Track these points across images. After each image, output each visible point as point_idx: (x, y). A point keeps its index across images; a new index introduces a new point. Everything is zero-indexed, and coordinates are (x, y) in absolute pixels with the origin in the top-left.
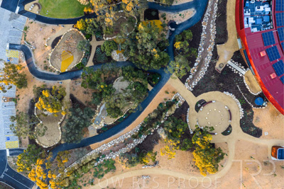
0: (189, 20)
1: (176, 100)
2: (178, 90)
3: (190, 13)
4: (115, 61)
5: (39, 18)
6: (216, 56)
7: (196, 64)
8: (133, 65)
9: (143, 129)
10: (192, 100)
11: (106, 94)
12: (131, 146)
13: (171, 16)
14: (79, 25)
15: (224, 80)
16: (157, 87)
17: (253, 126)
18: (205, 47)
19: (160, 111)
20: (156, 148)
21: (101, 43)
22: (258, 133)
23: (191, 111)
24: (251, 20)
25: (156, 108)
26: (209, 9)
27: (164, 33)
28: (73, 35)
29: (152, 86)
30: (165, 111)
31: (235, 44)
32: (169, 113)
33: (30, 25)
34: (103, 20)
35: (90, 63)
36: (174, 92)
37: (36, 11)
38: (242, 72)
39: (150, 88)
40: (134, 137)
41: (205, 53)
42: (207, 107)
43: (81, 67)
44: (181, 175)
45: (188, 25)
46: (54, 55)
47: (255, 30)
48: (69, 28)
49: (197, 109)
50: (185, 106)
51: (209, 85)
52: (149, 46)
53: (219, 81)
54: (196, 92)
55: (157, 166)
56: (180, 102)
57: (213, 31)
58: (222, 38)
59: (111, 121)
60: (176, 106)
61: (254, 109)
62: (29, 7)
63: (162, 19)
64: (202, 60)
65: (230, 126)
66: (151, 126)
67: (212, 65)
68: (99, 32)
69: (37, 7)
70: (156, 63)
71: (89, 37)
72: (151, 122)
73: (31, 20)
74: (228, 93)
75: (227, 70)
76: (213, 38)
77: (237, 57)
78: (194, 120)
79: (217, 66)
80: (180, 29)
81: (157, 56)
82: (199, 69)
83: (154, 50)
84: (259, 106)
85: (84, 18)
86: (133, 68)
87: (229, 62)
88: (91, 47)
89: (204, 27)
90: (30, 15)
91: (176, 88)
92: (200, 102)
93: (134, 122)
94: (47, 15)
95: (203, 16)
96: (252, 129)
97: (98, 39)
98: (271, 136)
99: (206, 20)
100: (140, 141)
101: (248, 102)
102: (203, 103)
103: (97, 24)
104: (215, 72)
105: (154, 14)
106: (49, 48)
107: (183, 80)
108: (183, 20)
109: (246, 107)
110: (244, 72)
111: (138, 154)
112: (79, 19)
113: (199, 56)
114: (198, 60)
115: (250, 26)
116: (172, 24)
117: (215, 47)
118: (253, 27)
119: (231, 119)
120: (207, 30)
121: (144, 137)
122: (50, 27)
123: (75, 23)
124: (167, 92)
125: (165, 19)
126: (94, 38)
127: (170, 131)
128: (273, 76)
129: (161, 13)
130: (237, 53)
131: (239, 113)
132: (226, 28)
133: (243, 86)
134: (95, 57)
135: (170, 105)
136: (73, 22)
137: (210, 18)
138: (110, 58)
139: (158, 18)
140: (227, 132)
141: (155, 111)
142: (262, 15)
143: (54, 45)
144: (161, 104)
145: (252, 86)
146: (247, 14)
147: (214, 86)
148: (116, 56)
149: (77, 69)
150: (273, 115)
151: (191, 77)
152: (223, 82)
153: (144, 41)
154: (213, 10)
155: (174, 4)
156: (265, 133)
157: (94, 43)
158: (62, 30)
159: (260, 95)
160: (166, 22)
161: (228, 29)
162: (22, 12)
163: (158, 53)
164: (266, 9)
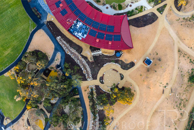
0: (61, 58)
1: (92, 89)
2: (88, 85)
3: (59, 55)
4: (56, 103)
5: (13, 122)
6: (85, 58)
7: (83, 69)
8: (62, 98)
9: (94, 113)
10: (97, 82)
12: (97, 123)
13: (54, 65)
14: (28, 107)
15: (98, 63)
17: (128, 64)
18: (78, 59)
19: (91, 99)
20: (106, 113)
21: (43, 104)
22: (132, 64)
23: (101, 86)
24: (80, 34)
25: (89, 100)
26: (63, 46)
27: (59, 73)
28: (31, 113)
29: (78, 95)
30: (93, 97)
31: (86, 46)
32: (95, 96)
33: (13, 128)
34: (33, 98)
35: (48, 115)
36: (88, 88)
37: (9, 121)
38: (100, 52)
39: (78, 96)
40: (94, 119)
41: (81, 61)
42: (104, 78)
43: (46, 119)
44: (126, 112)
45: (63, 60)
46: (33, 127)
47: (85, 36)
48: (27, 112)
49: (102, 83)
50: (97, 87)
51: (96, 70)
52: (58, 87)
53: (97, 64)
54: (95, 78)
55: (114, 119)
56: (94, 88)
57: (74, 51)
58: (79, 49)
59: (80, 124)
60: (94, 91)
61: (120, 59)
62: (5, 123)
63: (52, 69)
64: (83, 65)
65: (120, 74)
66: (95, 108)
67: (88, 62)
68: (37, 102)
69: (8, 120)
70: (68, 88)
71: (37, 107)
72: (93, 107)
73: (12, 126)
74: (105, 65)
75: (95, 57)
76: (77, 53)
77: (93, 49)
78: (106, 88)
79: (90, 60)
80: (62, 64)
81: (65, 86)
82: (86, 69)
83: (62, 86)
84: (121, 56)
85: (27, 104)
86: (64, 99)
87: (92, 54)
88: (41, 109)
89: (69, 53)
90: (9, 125)
91: (86, 86)
92: (100, 80)
93: (88, 114)
94: (14, 118)
95: (64, 51)
96: (129, 66)
97: (41, 104)
98: (138, 60)
99: (66, 51)
100: (98, 118)
101: (115, 59)
102: (102, 78)
103: (34, 100)
104: (92, 63)
105: (47, 72)
106: (29, 127)
107: (85, 79)
108: (60, 60)
109: (117, 62)
110: (101, 52)
111: (102, 124)
112: (26, 106)
113: (80, 65)
114: (82, 67)
115: (82, 36)
116: (58, 66)
117: (81, 55)
119: (117, 72)
120: (72, 53)
121: (97, 115)
122: (20, 120)
123: (27, 108)
124: (85, 91)
125: (53, 68)
126: (39, 105)
127: (101, 104)
128: (110, 43)
129: (49, 68)
130: (91, 48)
131: (117, 67)
132: (76, 45)
133: (106, 57)
134: (47, 111)
135: (92, 93)
136: (25, 109)
137: (67, 48)
138: (52, 105)
139: (51, 71)
140: (122, 78)
141: (90, 102)
142: (81, 28)
143: (29, 124)
144: (89, 97)
145: (109, 53)
146: (76, 34)
147: (98, 68)
148: (53, 101)
149: (46, 123)
150: (129, 52)
151: (86, 75)
152: (99, 63)
153: (55, 88)
154: (64, 44)
155: (49, 59)
156: (135, 61)
157: (41, 106)
158: (26, 116)
159: (116, 52)
160: (55, 69)
161: (77, 44)
162: (6, 127)
163: (64, 85)
164: (80, 24)
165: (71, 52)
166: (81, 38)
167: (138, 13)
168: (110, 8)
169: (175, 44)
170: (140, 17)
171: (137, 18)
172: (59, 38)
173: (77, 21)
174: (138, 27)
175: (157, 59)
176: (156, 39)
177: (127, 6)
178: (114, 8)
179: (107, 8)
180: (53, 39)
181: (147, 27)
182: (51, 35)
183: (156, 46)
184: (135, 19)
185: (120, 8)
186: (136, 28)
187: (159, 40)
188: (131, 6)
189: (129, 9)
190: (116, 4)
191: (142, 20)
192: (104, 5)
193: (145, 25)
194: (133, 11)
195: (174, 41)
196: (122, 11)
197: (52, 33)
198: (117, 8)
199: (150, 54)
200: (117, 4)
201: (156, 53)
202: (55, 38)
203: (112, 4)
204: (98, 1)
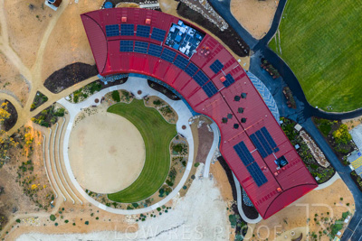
26: (214, 14)
38: (143, 6)
47: (173, 30)
57: (194, 7)
58: (183, 10)
76: (188, 3)
84: (104, 4)
95: (211, 4)
99: (207, 6)
115: (179, 28)
118: (176, 29)
128: (124, 18)
165: (198, 5)
167: (81, 89)
168: (135, 92)
169: (7, 39)
170: (77, 82)
171: (81, 80)
172: (224, 27)
174: (79, 64)
175: (37, 8)
176: (43, 44)
177: (103, 99)
178: (126, 93)
179: (140, 92)
180: (234, 25)
181: (63, 65)
182: (238, 30)
183: (41, 33)
184: (86, 78)
185: (115, 95)
186: (83, 62)
187: (38, 44)
188: (97, 101)
189: (99, 95)
190: (123, 101)
191: (72, 76)
192: (146, 98)
193: (67, 68)
194: (92, 93)
195: (10, 46)
196: (112, 89)
197: (236, 34)
198: (121, 95)
199: (51, 16)
200: (121, 101)
201: (41, 18)
202: (230, 27)
203: (131, 100)
204: (158, 102)
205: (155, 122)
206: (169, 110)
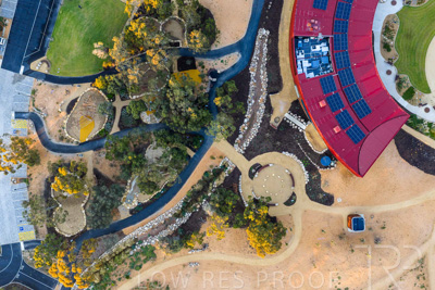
0: (233, 67)
1: (224, 167)
2: (227, 154)
3: (234, 58)
4: (146, 124)
5: (49, 78)
6: (269, 109)
7: (246, 121)
8: (167, 128)
9: (186, 206)
10: (245, 166)
11: (136, 166)
12: (173, 227)
13: (210, 64)
14: (98, 83)
15: (281, 138)
16: (200, 152)
17: (322, 192)
18: (256, 98)
19: (206, 182)
20: (204, 228)
21: (126, 103)
22: (328, 200)
23: (244, 178)
24: (306, 64)
25: (200, 178)
26: (257, 52)
27: (204, 85)
28: (93, 96)
29: (194, 151)
30: (212, 180)
31: (292, 91)
32: (217, 183)
33: (39, 87)
34: (126, 77)
35: (115, 129)
36: (221, 157)
37: (44, 69)
38: (303, 126)
39: (192, 154)
40: (177, 216)
41: (256, 106)
42: (263, 172)
43: (104, 134)
44: (237, 259)
45: (233, 73)
46: (71, 120)
47: (312, 75)
48: (86, 87)
49: (251, 175)
50: (236, 173)
51: (264, 145)
52: (182, 104)
53: (276, 139)
54: (249, 154)
55: (206, 251)
56: (230, 169)
57: (264, 78)
58: (275, 85)
59: (146, 198)
60: (225, 174)
61: (321, 171)
62: (36, 65)
63: (200, 68)
64: (253, 115)
65: (294, 194)
66: (197, 201)
67: (266, 120)
68: (123, 90)
69: (45, 65)
70: (195, 124)
71: (112, 97)
72: (195, 195)
73: (40, 81)
74: (287, 154)
75: (285, 124)
76: (264, 86)
77: (296, 108)
78: (248, 189)
79: (272, 121)
80: (224, 78)
81: (194, 116)
82: (250, 127)
83: (190, 109)
84: (326, 167)
85: (103, 74)
86: (167, 132)
87: (287, 115)
88: (114, 109)
89: (253, 74)
90: (37, 75)
91: (223, 151)
92: (254, 167)
93: (175, 198)
94: (58, 73)
95: (250, 61)
96: (321, 196)
97: (123, 99)
98: (344, 203)
99: (254, 65)
100: (184, 221)
101: (313, 163)
102: (258, 168)
103: (120, 81)
104: (270, 128)
105: (189, 62)
106: (64, 114)
107: (231, 141)
108: (226, 68)
109: (310, 169)
110: (304, 127)
111: (181, 237)
112: (97, 76)
113: (250, 110)
114: (248, 115)
115: (305, 70)
116: (213, 73)
117: (268, 98)
118: (308, 72)
119: (294, 185)
120: (257, 77)
121: (188, 215)
122: (63, 88)
123: (94, 81)
124: (213, 158)
125: (203, 67)
126: (118, 97)
127: (217, 205)
128: (336, 130)
129: (198, 60)
130: (296, 103)
131: (303, 178)
132: (279, 73)
133: (305, 144)
134: (120, 121)
135: (217, 173)
136: (91, 79)
137: (259, 62)
138: (139, 121)
139: (195, 68)
140: (290, 202)
141: (199, 182)
142: (319, 56)
143: (69, 110)
144: (206, 173)
145: (315, 143)
146: (301, 56)
147: (270, 146)
148: (146, 118)
149: (99, 137)
150: (345, 176)
151: (241, 136)
152: (280, 140)
153: (177, 99)
154: (262, 52)
155: (213, 48)
156: (338, 200)
157: (119, 104)
158: (78, 91)
159: (326, 154)
160: (205, 72)
161: (282, 74)
162: (28, 73)
163: (195, 112)
164: (323, 48)
165: (259, 74)
166: (300, 71)
167: (427, 134)
168: (392, 77)
169: (427, 244)
170: (422, 143)
171: (416, 140)
172: (264, 32)
173: (326, 39)
174: (402, 154)
175: (374, 235)
176: (407, 204)
177: (420, 105)
178: (399, 85)
179: (389, 72)
180: (255, 23)
181: (414, 170)
182: (258, 16)
183: (396, 214)
184: (411, 137)
185: (409, 95)
186: (396, 151)
187: (410, 209)
188: (427, 110)
189: (419, 112)
190: (408, 83)
191: (419, 152)
192: (390, 62)
193: (414, 163)
194: (422, 121)
195: (430, 237)
196: (405, 104)
197: (263, 15)
198: (404, 90)
199: (372, 216)
200: (410, 85)
201: (381, 224)
202: (259, 26)
203: (401, 76)
204: (386, 47)
205: (409, 36)
206: (387, 30)
